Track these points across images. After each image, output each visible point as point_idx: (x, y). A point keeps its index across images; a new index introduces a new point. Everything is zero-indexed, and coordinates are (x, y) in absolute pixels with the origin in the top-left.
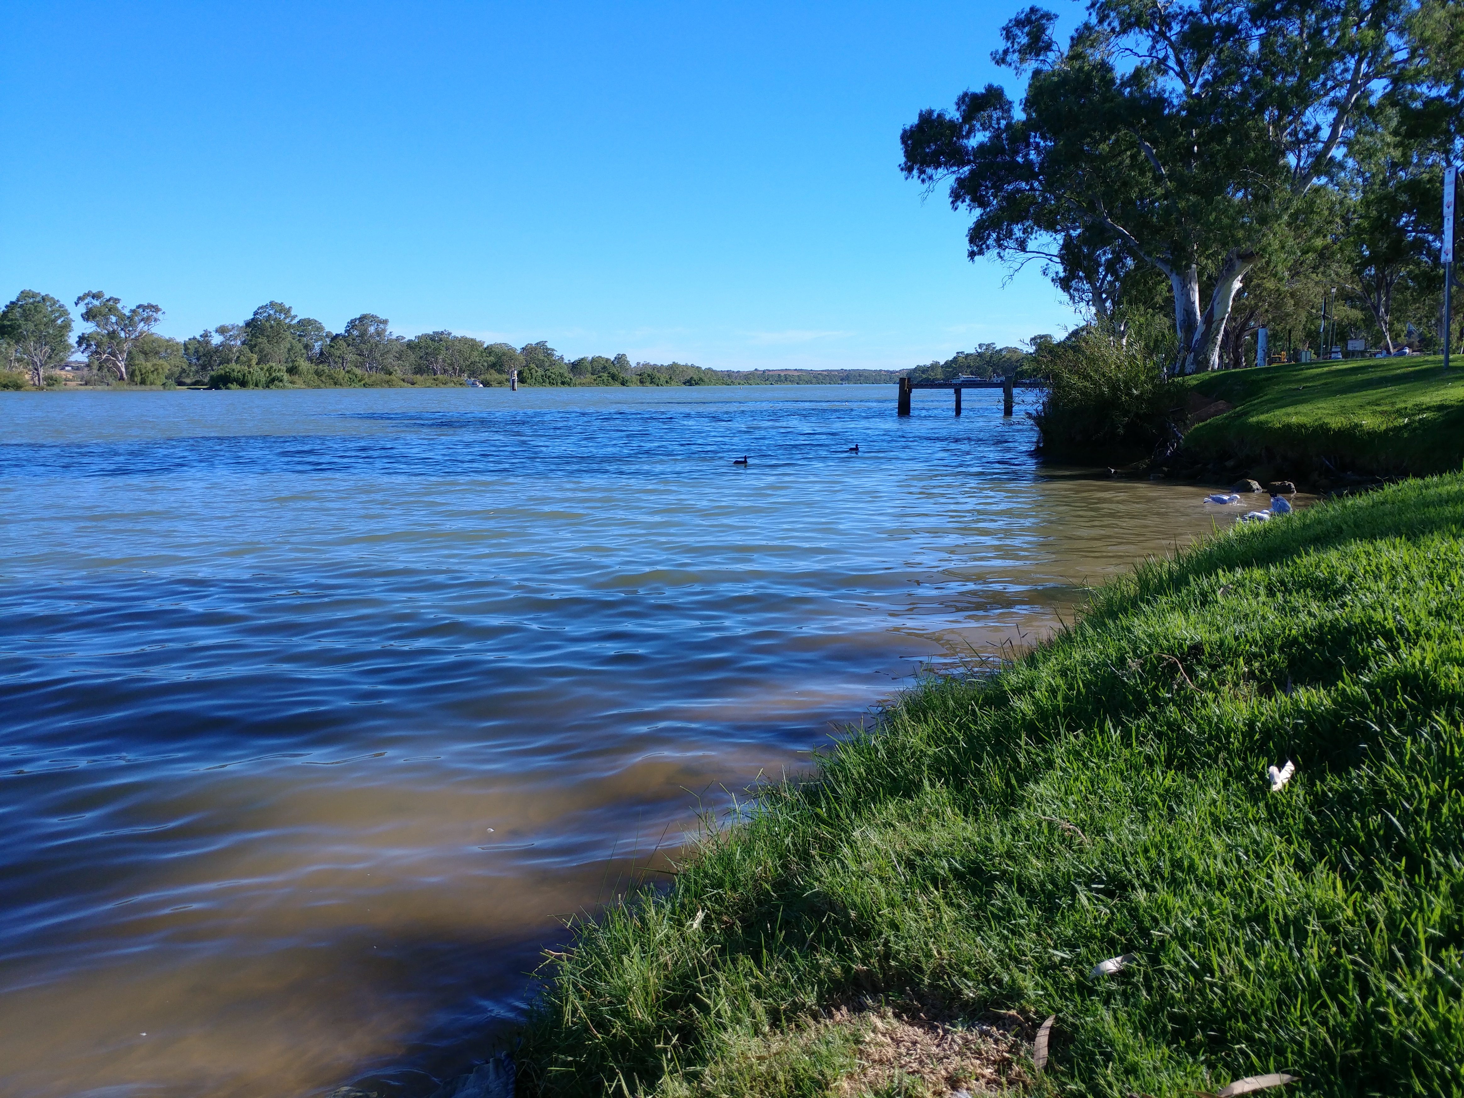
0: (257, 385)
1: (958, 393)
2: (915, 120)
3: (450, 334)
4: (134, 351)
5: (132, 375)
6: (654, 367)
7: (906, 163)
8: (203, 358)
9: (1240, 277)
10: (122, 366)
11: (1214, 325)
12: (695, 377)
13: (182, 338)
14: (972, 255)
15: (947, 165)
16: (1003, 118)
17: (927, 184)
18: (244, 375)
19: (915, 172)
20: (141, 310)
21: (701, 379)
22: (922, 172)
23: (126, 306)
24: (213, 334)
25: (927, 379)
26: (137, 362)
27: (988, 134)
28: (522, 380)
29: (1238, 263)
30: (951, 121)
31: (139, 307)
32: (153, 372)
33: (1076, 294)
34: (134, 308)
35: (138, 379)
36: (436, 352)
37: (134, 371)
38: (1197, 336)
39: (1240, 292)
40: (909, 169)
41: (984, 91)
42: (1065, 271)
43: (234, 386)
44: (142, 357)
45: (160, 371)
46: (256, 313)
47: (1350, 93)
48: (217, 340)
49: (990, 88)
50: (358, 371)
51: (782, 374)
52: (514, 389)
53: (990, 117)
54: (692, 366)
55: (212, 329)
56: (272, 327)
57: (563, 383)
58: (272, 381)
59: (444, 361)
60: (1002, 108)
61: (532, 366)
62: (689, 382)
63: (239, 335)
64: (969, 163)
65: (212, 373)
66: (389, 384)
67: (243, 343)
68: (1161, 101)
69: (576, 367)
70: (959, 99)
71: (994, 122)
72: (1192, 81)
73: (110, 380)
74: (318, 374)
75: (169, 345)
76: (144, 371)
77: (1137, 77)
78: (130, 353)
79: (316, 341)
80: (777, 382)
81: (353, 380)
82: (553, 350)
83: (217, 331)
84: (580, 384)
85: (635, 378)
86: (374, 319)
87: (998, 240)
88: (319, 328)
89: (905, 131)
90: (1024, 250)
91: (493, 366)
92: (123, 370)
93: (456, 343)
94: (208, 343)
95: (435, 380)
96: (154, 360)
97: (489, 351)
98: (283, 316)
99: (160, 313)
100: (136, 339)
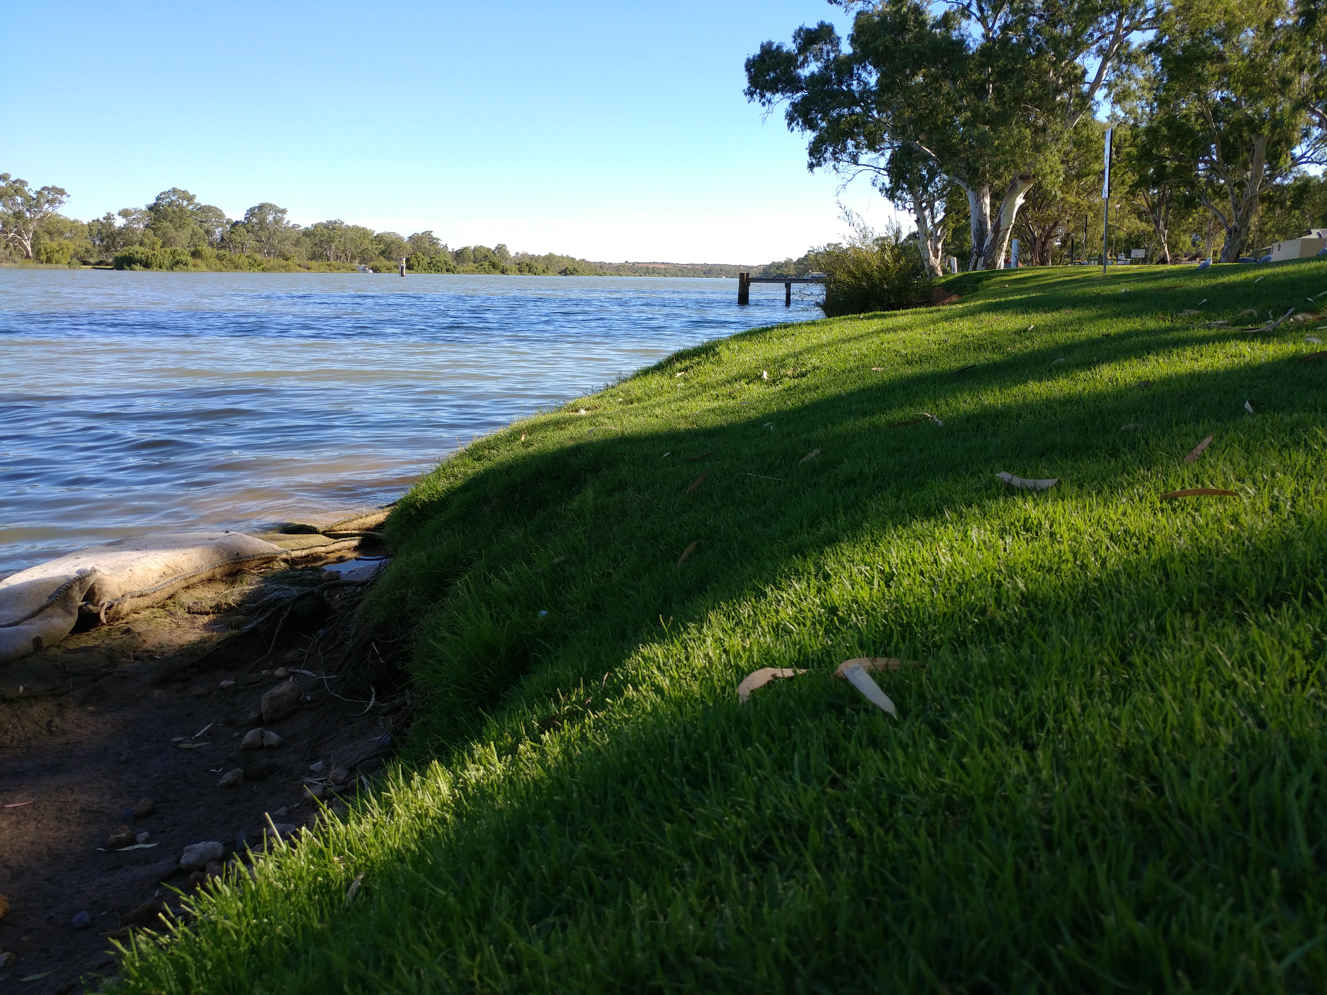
0: (160, 267)
1: (788, 286)
2: (757, 51)
3: (342, 223)
4: (40, 231)
5: (38, 253)
6: (532, 257)
7: (749, 88)
8: (106, 240)
9: (1022, 195)
10: (28, 244)
11: (1001, 234)
12: (570, 268)
13: (86, 219)
14: (811, 166)
15: (783, 91)
16: (833, 51)
17: (767, 107)
18: (148, 257)
19: (756, 97)
20: (46, 193)
21: (575, 269)
22: (762, 96)
23: (33, 187)
24: (116, 217)
26: (42, 241)
27: (819, 64)
28: (410, 267)
29: (1020, 183)
30: (788, 53)
31: (44, 189)
32: (57, 251)
34: (39, 189)
35: (43, 257)
36: (331, 240)
37: (39, 250)
38: (987, 242)
40: (750, 93)
41: (816, 27)
43: (138, 267)
44: (47, 236)
45: (65, 250)
46: (158, 199)
47: (1112, 44)
48: (119, 222)
49: (822, 25)
50: (258, 257)
51: (651, 267)
52: (402, 275)
53: (821, 50)
54: (568, 257)
55: (114, 212)
56: (174, 212)
57: (448, 270)
58: (176, 264)
59: (337, 248)
60: (831, 42)
61: (419, 254)
62: (564, 272)
63: (141, 219)
64: (802, 89)
65: (117, 254)
66: (287, 269)
67: (147, 226)
68: (961, 43)
69: (460, 255)
70: (796, 33)
71: (825, 54)
72: (990, 25)
73: (17, 258)
74: (219, 257)
75: (74, 226)
76: (49, 250)
77: (946, 21)
78: (35, 232)
79: (217, 227)
80: (645, 274)
81: (253, 265)
82: (438, 239)
83: (119, 214)
84: (463, 271)
85: (515, 267)
86: (272, 207)
87: (834, 153)
88: (218, 214)
89: (748, 60)
90: (856, 163)
91: (382, 253)
92: (29, 248)
93: (349, 232)
94: (111, 225)
95: (329, 265)
96: (58, 240)
97: (379, 239)
98: (185, 203)
99: (65, 196)
100: (41, 219)
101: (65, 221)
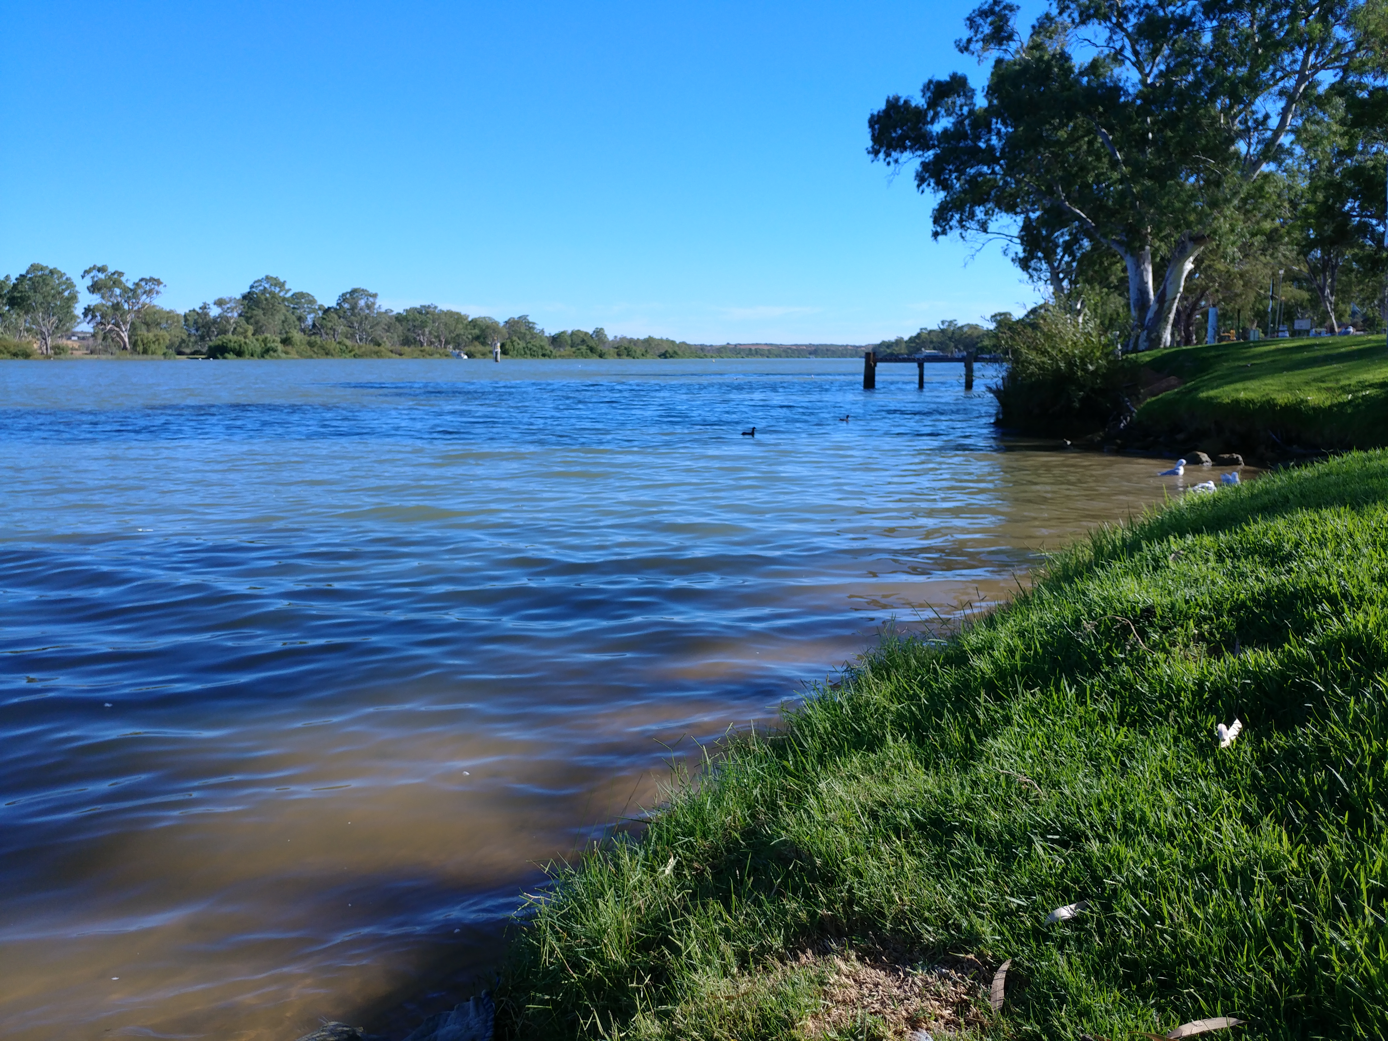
0: (252, 355)
1: (921, 367)
2: (882, 106)
3: (436, 307)
4: (138, 322)
5: (134, 345)
6: (631, 341)
7: (873, 147)
8: (202, 329)
9: (1191, 259)
10: (125, 336)
11: (1166, 305)
12: (670, 351)
13: (182, 310)
14: (936, 235)
15: (913, 148)
16: (966, 105)
17: (892, 167)
18: (240, 346)
19: (881, 155)
20: (143, 283)
21: (675, 352)
22: (888, 155)
23: (130, 280)
24: (212, 306)
25: (892, 354)
26: (139, 333)
27: (952, 120)
28: (504, 352)
29: (1189, 245)
30: (916, 107)
31: (141, 280)
32: (154, 342)
33: (1034, 273)
34: (137, 281)
35: (140, 348)
36: (423, 325)
37: (136, 341)
38: (1150, 314)
39: (1191, 274)
40: (876, 152)
41: (948, 79)
42: (1024, 251)
43: (231, 356)
44: (144, 328)
45: (162, 341)
46: (252, 287)
47: (1299, 83)
48: (215, 312)
49: (954, 77)
50: (348, 342)
51: (753, 348)
52: (496, 361)
53: (954, 103)
54: (667, 340)
55: (210, 301)
56: (266, 299)
57: (544, 355)
58: (267, 351)
59: (430, 333)
60: (965, 95)
61: (515, 338)
62: (664, 355)
63: (236, 307)
64: (933, 147)
65: (211, 344)
66: (378, 354)
67: (240, 315)
68: (1117, 90)
69: (556, 340)
70: (924, 87)
71: (957, 109)
72: (1147, 70)
73: (114, 349)
74: (311, 344)
75: (170, 316)
76: (145, 341)
77: (1094, 67)
78: (132, 324)
79: (309, 313)
80: (747, 356)
81: (345, 351)
82: (534, 323)
83: (215, 304)
84: (560, 356)
85: (613, 351)
86: (364, 293)
87: (961, 221)
88: (312, 301)
89: (872, 116)
90: (985, 231)
91: (477, 338)
92: (126, 340)
93: (443, 317)
94: (206, 314)
95: (422, 351)
96: (156, 331)
97: (474, 323)
98: (277, 289)
99: (161, 286)
100: (139, 311)
101: (160, 312)
